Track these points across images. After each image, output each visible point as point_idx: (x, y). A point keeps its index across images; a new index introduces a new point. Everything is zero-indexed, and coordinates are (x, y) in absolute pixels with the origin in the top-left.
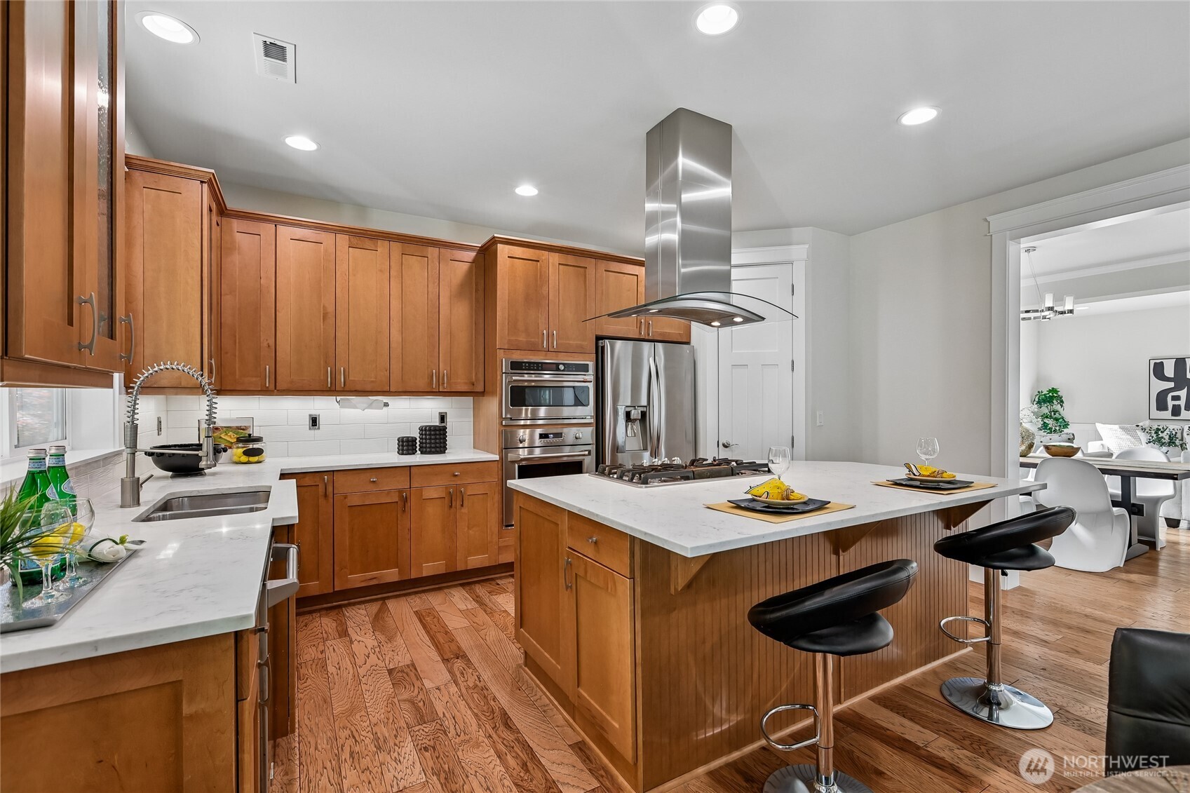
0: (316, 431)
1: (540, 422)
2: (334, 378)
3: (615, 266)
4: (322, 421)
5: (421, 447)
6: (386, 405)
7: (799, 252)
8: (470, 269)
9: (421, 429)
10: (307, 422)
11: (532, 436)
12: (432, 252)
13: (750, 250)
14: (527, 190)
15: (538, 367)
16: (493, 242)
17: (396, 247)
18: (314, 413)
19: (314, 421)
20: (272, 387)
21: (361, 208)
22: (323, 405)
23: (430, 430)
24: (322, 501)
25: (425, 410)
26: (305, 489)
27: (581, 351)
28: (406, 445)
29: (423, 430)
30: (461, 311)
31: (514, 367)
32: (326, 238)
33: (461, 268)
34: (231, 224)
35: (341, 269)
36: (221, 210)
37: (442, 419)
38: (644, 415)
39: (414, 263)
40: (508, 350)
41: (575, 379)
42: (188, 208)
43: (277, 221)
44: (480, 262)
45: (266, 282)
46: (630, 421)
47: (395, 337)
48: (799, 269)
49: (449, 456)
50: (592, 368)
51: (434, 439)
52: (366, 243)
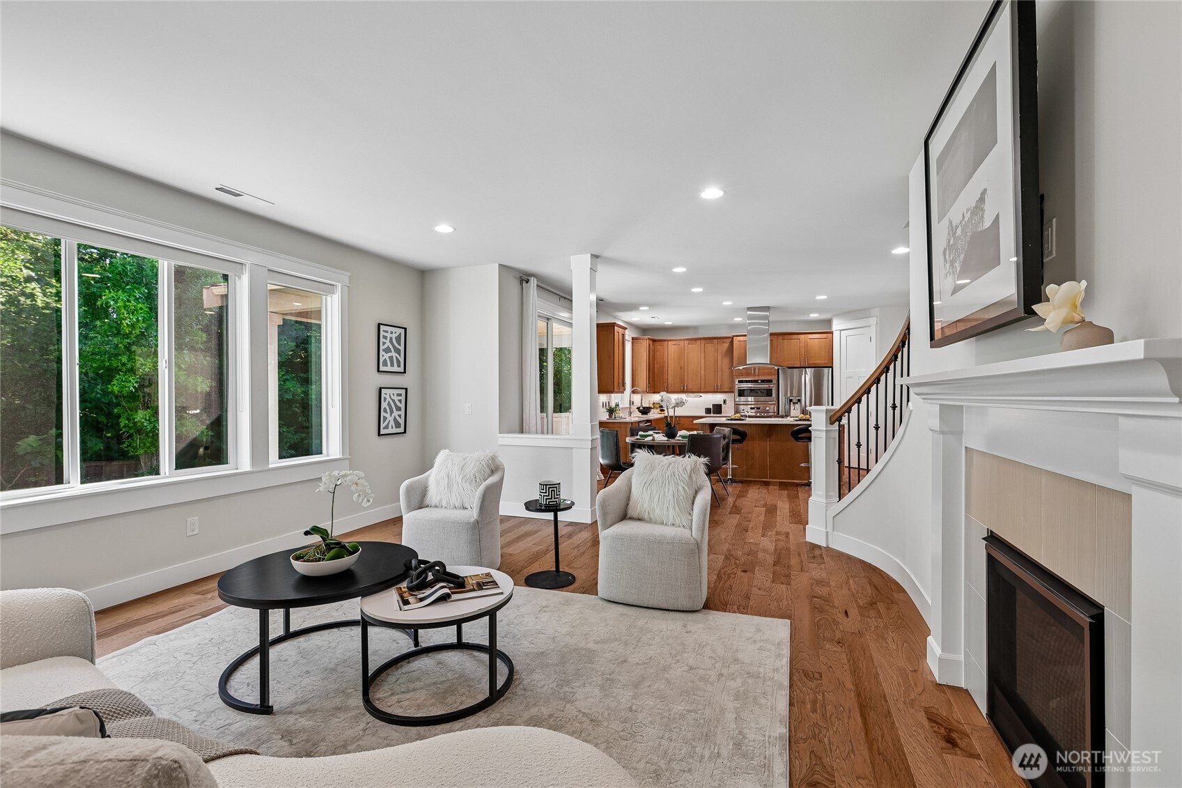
1: (749, 403)
2: (684, 388)
3: (795, 336)
5: (713, 412)
6: (701, 396)
7: (873, 321)
8: (729, 346)
11: (747, 408)
12: (715, 341)
13: (854, 321)
14: (738, 319)
15: (750, 381)
16: (733, 335)
17: (703, 341)
20: (667, 391)
21: (695, 328)
23: (716, 405)
25: (718, 398)
27: (770, 374)
28: (708, 411)
29: (713, 405)
30: (726, 362)
31: (740, 382)
32: (682, 343)
33: (726, 345)
34: (657, 343)
35: (686, 351)
36: (654, 341)
37: (725, 402)
38: (799, 400)
39: (709, 346)
40: (738, 376)
41: (765, 386)
42: (644, 346)
43: (668, 341)
44: (732, 342)
45: (666, 359)
46: (794, 403)
47: (703, 372)
48: (873, 329)
49: (722, 415)
50: (775, 381)
51: (717, 409)
52: (694, 342)
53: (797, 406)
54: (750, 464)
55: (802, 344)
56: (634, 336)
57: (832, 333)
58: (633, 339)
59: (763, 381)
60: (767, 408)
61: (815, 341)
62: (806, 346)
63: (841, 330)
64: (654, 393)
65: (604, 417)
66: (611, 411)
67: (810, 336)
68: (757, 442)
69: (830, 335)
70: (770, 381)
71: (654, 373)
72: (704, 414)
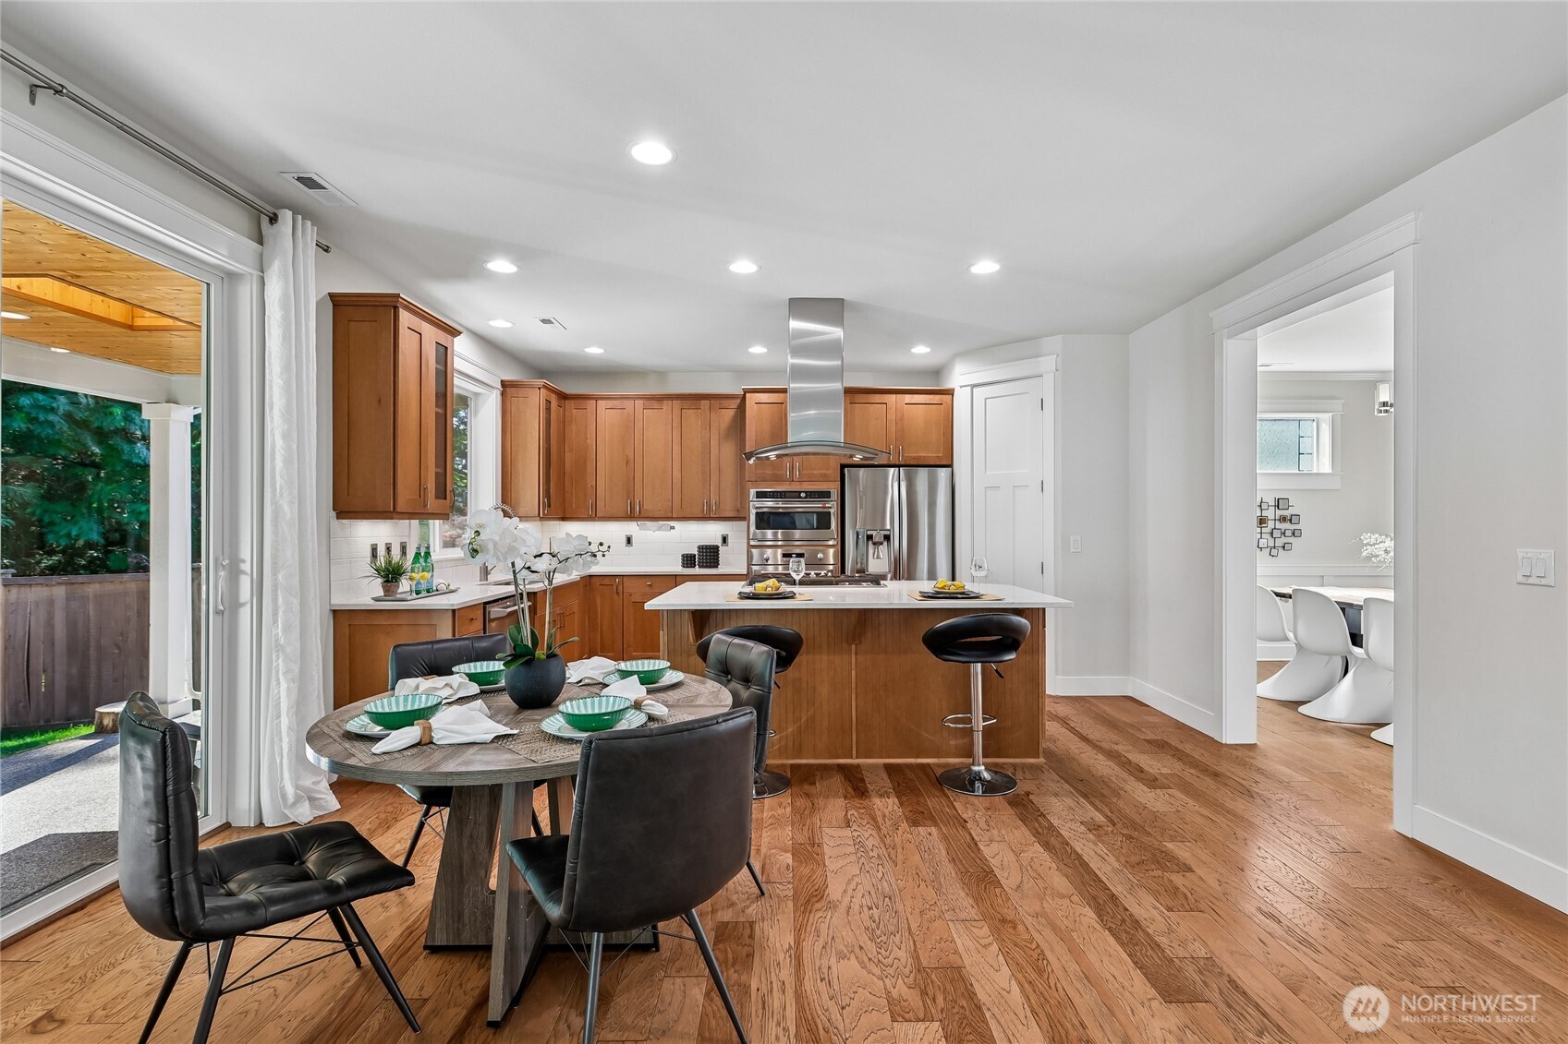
0: (631, 548)
1: (780, 543)
2: (632, 509)
3: (877, 398)
4: (634, 540)
5: (699, 562)
6: (673, 528)
7: (1047, 364)
8: (736, 413)
9: (699, 547)
10: (625, 540)
11: (775, 555)
12: (705, 403)
13: (1004, 365)
14: (758, 350)
15: (781, 495)
16: (746, 391)
17: (677, 403)
18: (629, 534)
19: (629, 541)
20: (594, 515)
21: (661, 374)
22: (631, 528)
23: (706, 549)
24: (615, 596)
25: (709, 532)
26: (604, 587)
27: (825, 478)
28: (688, 560)
29: (701, 548)
30: (729, 451)
31: (760, 495)
32: (629, 404)
33: (728, 415)
34: (570, 404)
35: (639, 425)
36: (563, 397)
37: (725, 540)
38: (887, 538)
39: (690, 414)
40: (755, 482)
41: (816, 505)
42: (532, 406)
43: (597, 398)
44: (742, 408)
45: (591, 441)
46: (874, 544)
47: (677, 474)
48: (1048, 381)
49: (721, 570)
50: (835, 495)
51: (709, 555)
52: (656, 404)
53: (883, 549)
54: (804, 719)
55: (892, 416)
56: (508, 377)
57: (950, 392)
58: (503, 384)
59: (810, 495)
60: (820, 556)
61: (916, 410)
62: (900, 420)
63: (974, 386)
64: (563, 519)
65: (367, 593)
66: (391, 575)
67: (908, 398)
68: (825, 657)
69: (948, 398)
70: (826, 495)
71: (562, 473)
72: (678, 568)
